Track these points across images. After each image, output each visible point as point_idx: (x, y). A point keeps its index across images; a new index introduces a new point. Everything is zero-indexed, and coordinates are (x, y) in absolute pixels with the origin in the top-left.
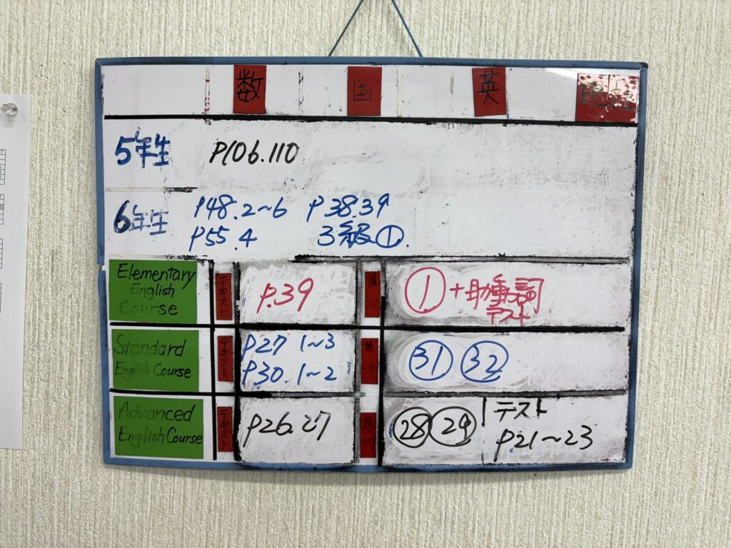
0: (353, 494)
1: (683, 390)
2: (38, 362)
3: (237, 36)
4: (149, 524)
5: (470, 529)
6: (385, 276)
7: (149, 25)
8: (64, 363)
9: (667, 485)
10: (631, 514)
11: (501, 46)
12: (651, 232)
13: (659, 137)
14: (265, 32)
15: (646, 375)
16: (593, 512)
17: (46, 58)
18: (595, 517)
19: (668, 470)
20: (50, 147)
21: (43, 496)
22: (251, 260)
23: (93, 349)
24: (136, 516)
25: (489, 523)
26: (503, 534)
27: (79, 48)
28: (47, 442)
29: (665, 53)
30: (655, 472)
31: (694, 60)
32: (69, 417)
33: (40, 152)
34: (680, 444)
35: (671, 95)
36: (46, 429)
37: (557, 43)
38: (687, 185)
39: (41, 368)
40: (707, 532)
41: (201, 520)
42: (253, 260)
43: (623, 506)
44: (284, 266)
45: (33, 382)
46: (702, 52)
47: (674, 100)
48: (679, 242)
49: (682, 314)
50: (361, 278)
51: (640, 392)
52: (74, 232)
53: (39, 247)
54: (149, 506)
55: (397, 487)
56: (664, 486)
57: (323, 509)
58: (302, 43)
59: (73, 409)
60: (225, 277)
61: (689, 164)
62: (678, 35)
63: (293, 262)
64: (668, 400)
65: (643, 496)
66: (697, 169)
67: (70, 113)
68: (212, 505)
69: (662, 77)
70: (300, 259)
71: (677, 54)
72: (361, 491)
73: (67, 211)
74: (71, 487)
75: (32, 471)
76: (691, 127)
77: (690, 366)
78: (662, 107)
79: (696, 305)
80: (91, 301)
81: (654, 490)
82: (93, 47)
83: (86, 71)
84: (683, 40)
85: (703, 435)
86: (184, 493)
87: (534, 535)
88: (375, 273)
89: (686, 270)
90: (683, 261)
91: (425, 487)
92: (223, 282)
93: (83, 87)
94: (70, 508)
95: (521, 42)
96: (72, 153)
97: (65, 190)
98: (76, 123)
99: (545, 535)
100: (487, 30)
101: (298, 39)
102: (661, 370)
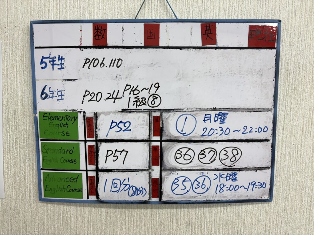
0: (151, 213)
1: (296, 164)
2: (10, 160)
3: (92, 11)
4: (62, 228)
5: (203, 227)
6: (162, 118)
7: (52, 7)
8: (21, 160)
9: (289, 206)
10: (274, 219)
11: (212, 12)
12: (281, 94)
13: (284, 51)
14: (105, 9)
15: (280, 158)
16: (257, 218)
17: (7, 25)
18: (258, 221)
19: (290, 199)
20: (11, 64)
21: (15, 217)
22: (102, 111)
23: (34, 153)
24: (56, 225)
25: (211, 225)
26: (217, 229)
27: (21, 19)
28: (16, 194)
29: (286, 13)
30: (284, 200)
31: (300, 16)
32: (25, 183)
33: (6, 67)
34: (295, 188)
35: (289, 32)
36: (15, 189)
37: (237, 10)
38: (297, 73)
39: (12, 162)
40: (307, 226)
41: (84, 226)
42: (103, 111)
43: (270, 216)
44: (117, 114)
45: (8, 168)
46: (304, 12)
47: (291, 34)
48: (294, 98)
49: (295, 131)
50: (151, 119)
51: (277, 166)
52: (23, 102)
53: (8, 109)
54: (62, 221)
55: (170, 210)
56: (288, 206)
57: (138, 220)
58: (122, 14)
59: (27, 180)
60: (91, 119)
61: (298, 63)
62: (292, 5)
63: (121, 112)
64: (290, 169)
65: (279, 211)
66: (302, 65)
67: (19, 48)
68: (89, 220)
69: (285, 24)
70: (124, 111)
71: (292, 13)
72: (154, 212)
73: (19, 92)
74: (27, 213)
75: (10, 207)
76: (299, 46)
77: (299, 154)
78: (285, 37)
79: (302, 127)
80: (32, 132)
81: (284, 208)
82: (28, 18)
83: (25, 29)
84: (294, 6)
85: (305, 184)
86: (77, 215)
87: (231, 229)
88: (157, 117)
89: (297, 111)
90: (296, 107)
91: (182, 210)
92: (90, 121)
93: (24, 37)
94: (27, 222)
95: (221, 10)
96: (20, 67)
97: (18, 83)
98: (22, 53)
99: (236, 229)
100: (205, 5)
101: (120, 12)
102: (286, 155)
